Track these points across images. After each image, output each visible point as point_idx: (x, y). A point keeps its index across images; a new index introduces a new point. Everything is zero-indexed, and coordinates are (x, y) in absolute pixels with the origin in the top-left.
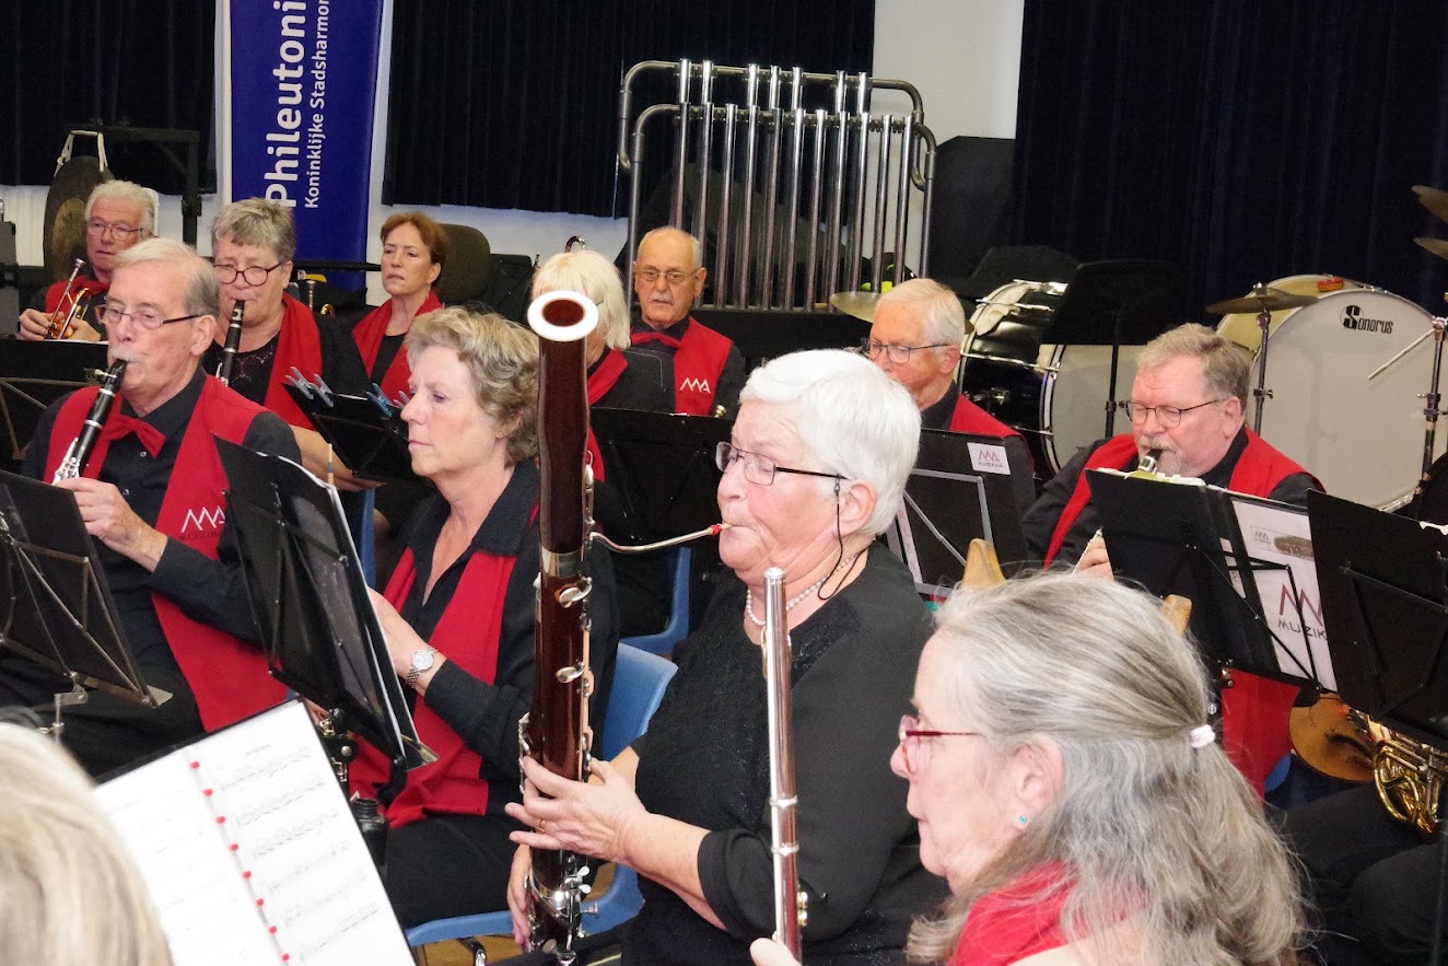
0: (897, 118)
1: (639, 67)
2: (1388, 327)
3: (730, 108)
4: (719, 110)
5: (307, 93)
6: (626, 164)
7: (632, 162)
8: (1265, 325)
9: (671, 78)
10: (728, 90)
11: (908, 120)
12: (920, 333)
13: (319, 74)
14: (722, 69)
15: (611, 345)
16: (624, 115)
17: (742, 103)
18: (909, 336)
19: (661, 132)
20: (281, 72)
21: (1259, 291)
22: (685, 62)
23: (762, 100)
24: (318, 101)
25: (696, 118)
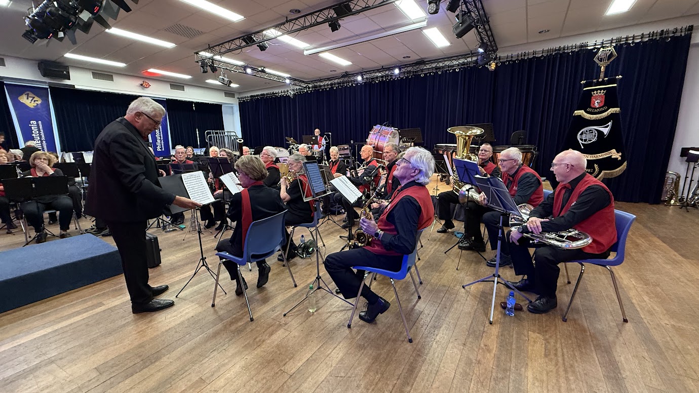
0: (235, 135)
1: (206, 131)
5: (161, 137)
6: (207, 141)
9: (210, 132)
13: (162, 136)
14: (215, 131)
19: (210, 137)
20: (157, 136)
22: (212, 131)
23: (220, 134)
24: (162, 139)
25: (214, 136)
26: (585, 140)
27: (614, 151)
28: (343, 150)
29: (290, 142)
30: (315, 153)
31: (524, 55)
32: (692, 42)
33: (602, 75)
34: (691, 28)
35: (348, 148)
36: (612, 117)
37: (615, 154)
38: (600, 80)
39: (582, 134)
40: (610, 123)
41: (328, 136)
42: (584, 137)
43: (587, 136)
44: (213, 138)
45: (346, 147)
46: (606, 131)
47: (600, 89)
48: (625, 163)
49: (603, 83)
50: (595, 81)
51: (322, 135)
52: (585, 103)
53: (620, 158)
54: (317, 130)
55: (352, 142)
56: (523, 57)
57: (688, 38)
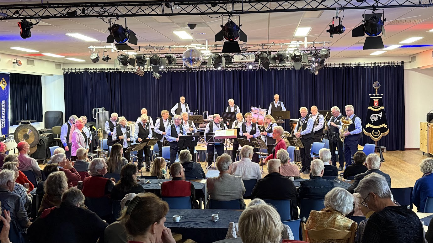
26: (374, 120)
27: (384, 124)
31: (330, 65)
32: (404, 69)
33: (376, 93)
34: (403, 62)
36: (382, 110)
37: (384, 126)
38: (376, 95)
39: (372, 117)
40: (381, 113)
42: (373, 118)
43: (374, 118)
46: (380, 116)
47: (377, 98)
48: (389, 129)
49: (377, 96)
50: (374, 95)
52: (372, 104)
53: (386, 128)
56: (329, 66)
57: (403, 66)
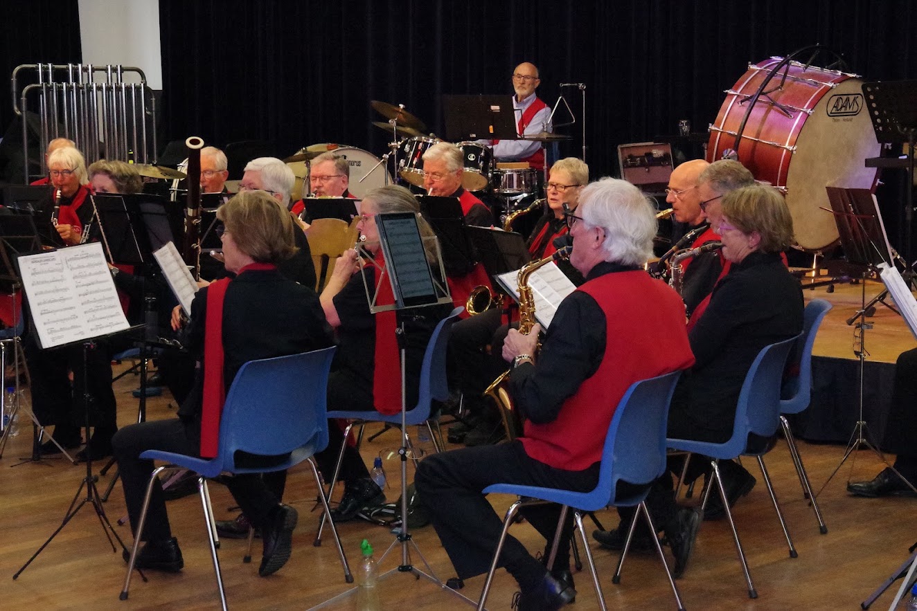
0: (138, 84)
1: (18, 68)
2: (359, 164)
3: (64, 84)
4: (59, 85)
6: (19, 113)
7: (21, 111)
8: (308, 165)
9: (35, 71)
10: (61, 76)
11: (142, 85)
12: (215, 166)
14: (56, 66)
15: (82, 183)
16: (14, 89)
17: (67, 81)
18: (211, 168)
19: (34, 94)
21: (303, 151)
22: (40, 64)
23: (76, 79)
25: (49, 89)
28: (643, 164)
29: (393, 123)
30: (504, 178)
35: (666, 157)
41: (573, 95)
44: (43, 99)
45: (658, 153)
51: (544, 95)
54: (524, 69)
55: (684, 127)
